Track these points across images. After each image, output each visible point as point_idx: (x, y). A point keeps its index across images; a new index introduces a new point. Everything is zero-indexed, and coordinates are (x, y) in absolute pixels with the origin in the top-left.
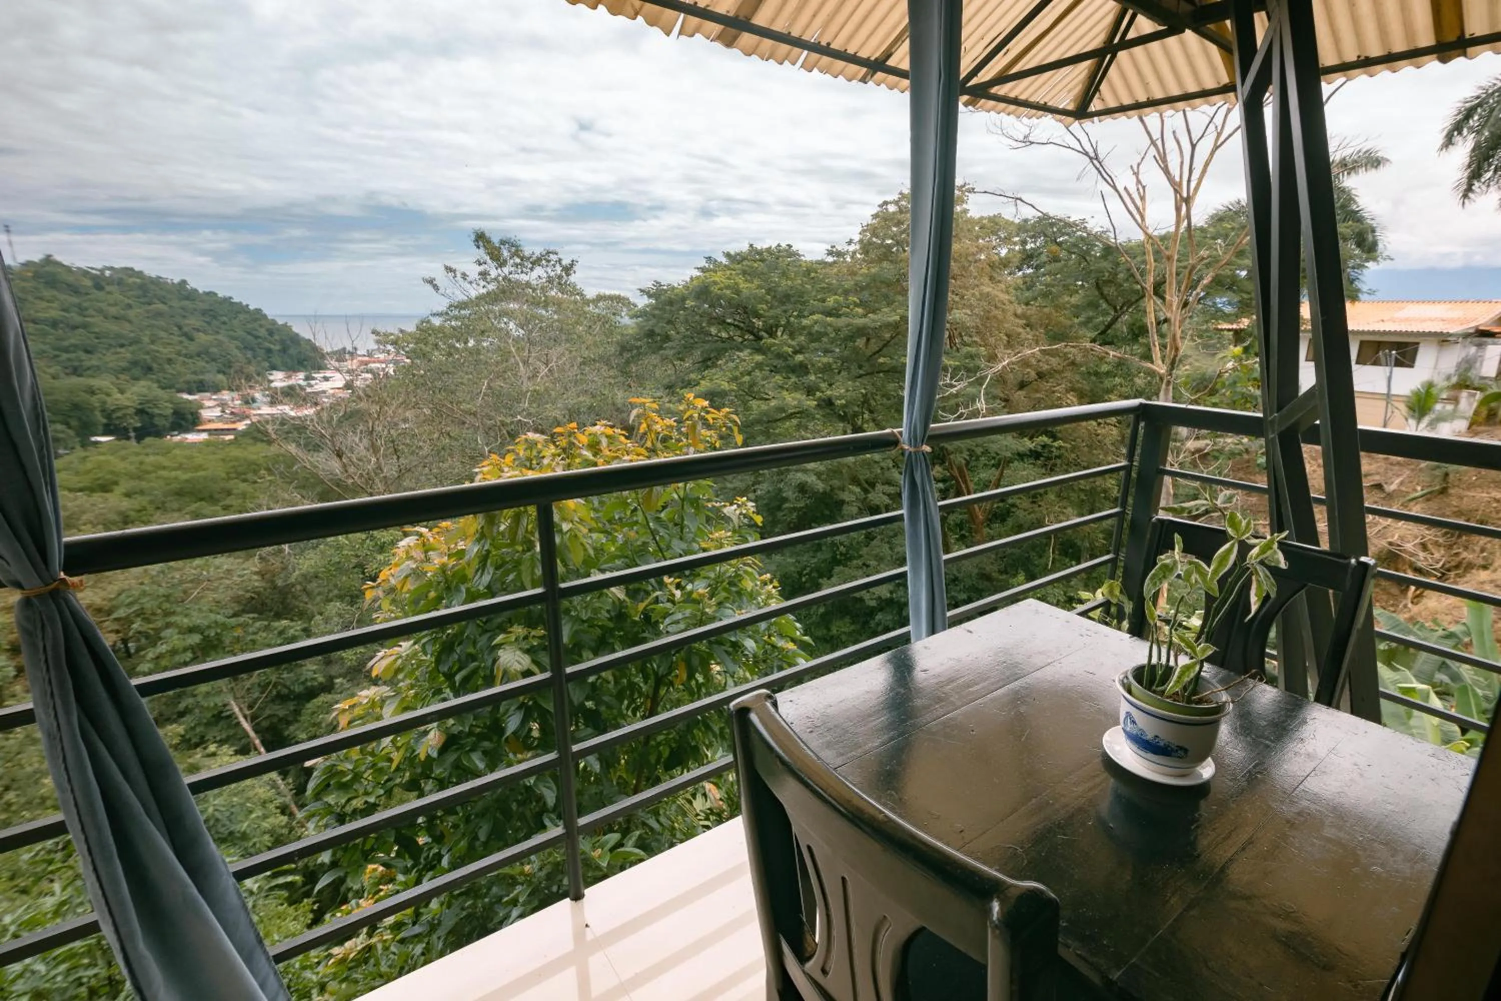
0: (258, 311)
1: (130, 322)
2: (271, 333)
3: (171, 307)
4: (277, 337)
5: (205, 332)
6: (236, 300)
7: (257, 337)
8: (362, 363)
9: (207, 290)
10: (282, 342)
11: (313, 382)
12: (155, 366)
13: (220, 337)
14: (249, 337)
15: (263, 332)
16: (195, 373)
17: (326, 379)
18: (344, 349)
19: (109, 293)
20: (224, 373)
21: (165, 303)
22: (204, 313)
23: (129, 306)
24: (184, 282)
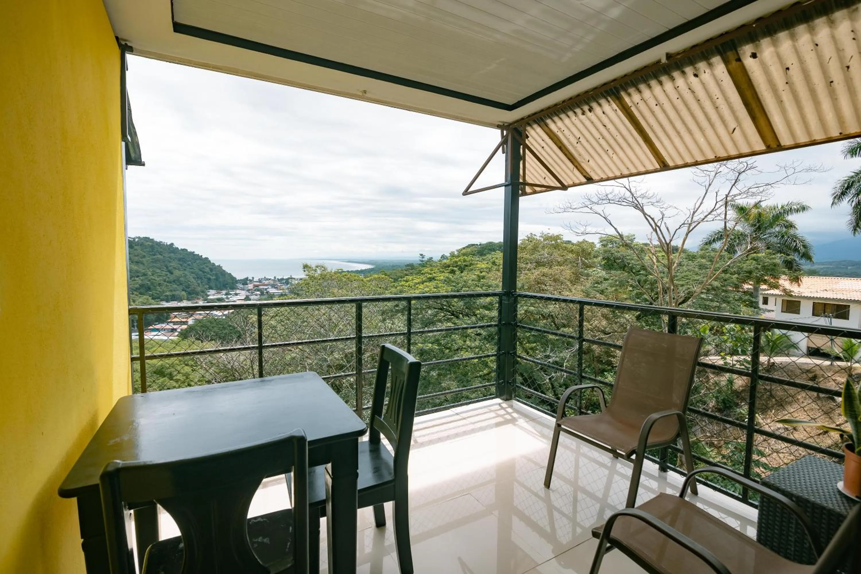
0: (207, 259)
1: (143, 264)
2: (211, 270)
3: (164, 257)
4: (214, 272)
5: (179, 269)
6: (196, 253)
7: (204, 272)
8: (255, 286)
9: (183, 248)
10: (216, 275)
11: (229, 296)
12: (152, 287)
13: (186, 272)
14: (200, 272)
15: (207, 270)
16: (171, 291)
17: (236, 294)
18: (248, 278)
19: (136, 250)
20: (185, 291)
21: (162, 255)
22: (179, 260)
23: (144, 257)
24: (172, 244)
